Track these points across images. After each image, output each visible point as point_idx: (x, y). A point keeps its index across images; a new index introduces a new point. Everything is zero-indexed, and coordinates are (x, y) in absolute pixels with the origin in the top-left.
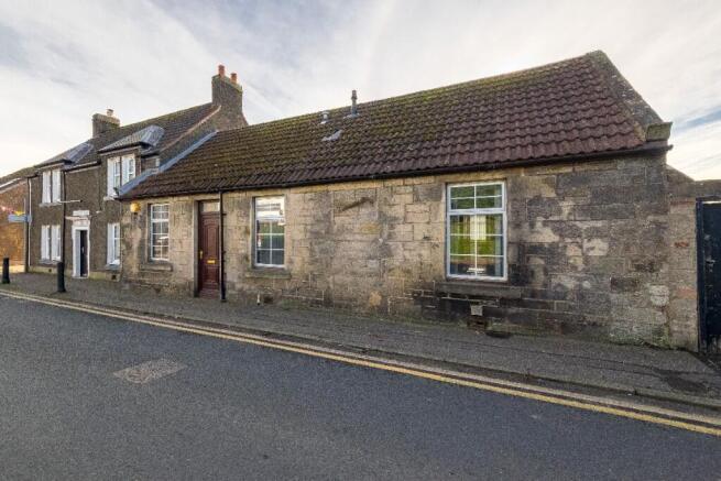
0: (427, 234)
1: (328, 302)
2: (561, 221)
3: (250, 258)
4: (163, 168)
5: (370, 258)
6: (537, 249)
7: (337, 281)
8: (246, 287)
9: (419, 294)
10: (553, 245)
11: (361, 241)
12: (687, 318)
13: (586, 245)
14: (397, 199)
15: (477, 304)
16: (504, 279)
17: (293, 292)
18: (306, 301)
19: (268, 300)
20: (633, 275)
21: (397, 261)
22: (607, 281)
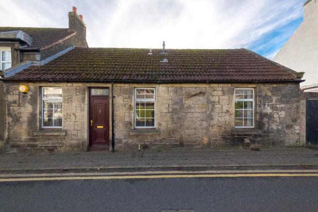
0: (227, 109)
1: (182, 144)
2: (272, 104)
3: (133, 123)
4: (43, 63)
5: (203, 120)
6: (266, 115)
7: (187, 133)
8: (130, 141)
9: (225, 136)
10: (271, 113)
11: (199, 113)
12: (303, 136)
13: (280, 113)
14: (215, 93)
15: (246, 138)
16: (253, 127)
17: (161, 141)
18: (170, 145)
19: (145, 147)
20: (291, 123)
21: (215, 122)
22: (285, 125)
